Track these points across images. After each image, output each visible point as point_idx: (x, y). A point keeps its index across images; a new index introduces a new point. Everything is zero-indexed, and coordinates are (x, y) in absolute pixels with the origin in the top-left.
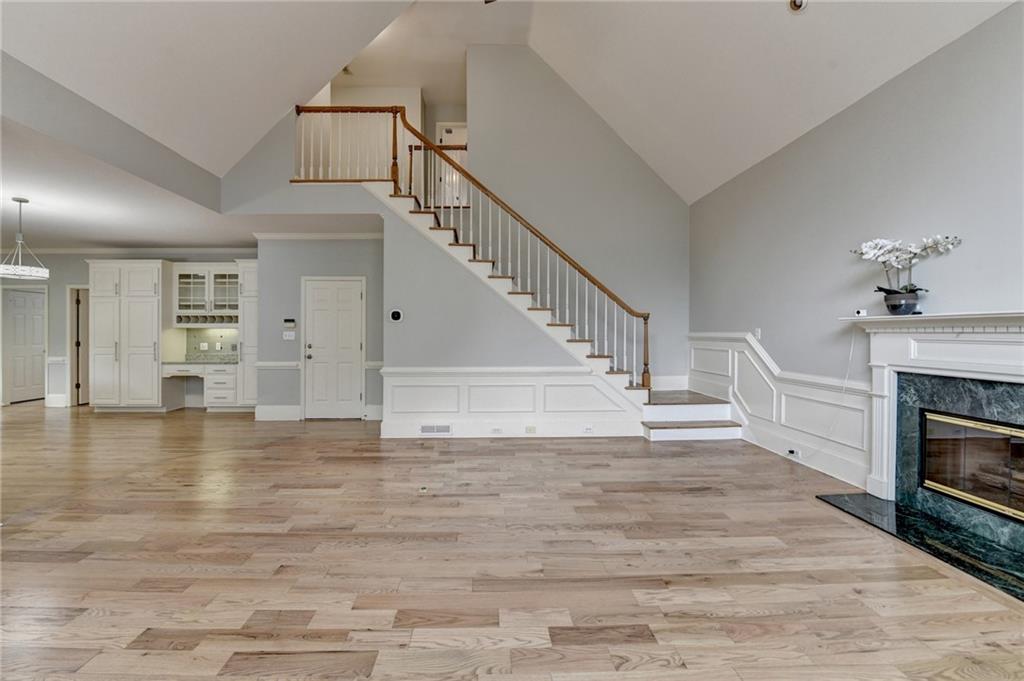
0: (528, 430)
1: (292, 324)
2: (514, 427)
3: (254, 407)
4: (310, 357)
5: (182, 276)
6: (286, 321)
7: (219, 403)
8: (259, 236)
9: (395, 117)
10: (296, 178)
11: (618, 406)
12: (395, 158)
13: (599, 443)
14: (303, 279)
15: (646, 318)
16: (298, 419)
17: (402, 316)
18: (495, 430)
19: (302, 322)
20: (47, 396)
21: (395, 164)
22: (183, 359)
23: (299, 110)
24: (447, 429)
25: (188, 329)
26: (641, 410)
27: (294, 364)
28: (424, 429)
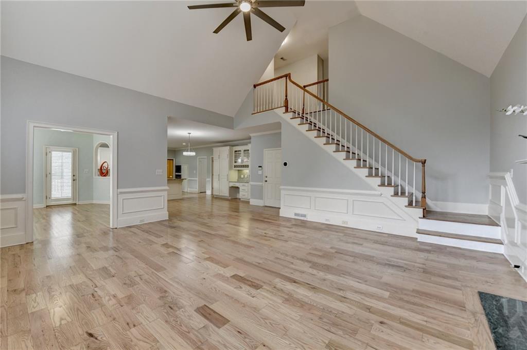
0: (344, 222)
1: (261, 168)
2: (336, 220)
3: (249, 199)
4: (266, 181)
5: (236, 151)
6: (259, 167)
7: (244, 197)
8: (251, 135)
9: (286, 79)
10: (253, 112)
11: (401, 217)
12: (286, 96)
13: (380, 236)
14: (265, 150)
15: (424, 162)
16: (262, 205)
17: (288, 165)
18: (327, 220)
19: (264, 167)
20: (207, 191)
21: (286, 99)
22: (237, 181)
23: (255, 86)
24: (305, 216)
25: (238, 170)
26: (418, 222)
27: (261, 183)
28: (296, 214)
